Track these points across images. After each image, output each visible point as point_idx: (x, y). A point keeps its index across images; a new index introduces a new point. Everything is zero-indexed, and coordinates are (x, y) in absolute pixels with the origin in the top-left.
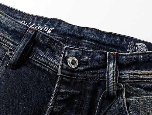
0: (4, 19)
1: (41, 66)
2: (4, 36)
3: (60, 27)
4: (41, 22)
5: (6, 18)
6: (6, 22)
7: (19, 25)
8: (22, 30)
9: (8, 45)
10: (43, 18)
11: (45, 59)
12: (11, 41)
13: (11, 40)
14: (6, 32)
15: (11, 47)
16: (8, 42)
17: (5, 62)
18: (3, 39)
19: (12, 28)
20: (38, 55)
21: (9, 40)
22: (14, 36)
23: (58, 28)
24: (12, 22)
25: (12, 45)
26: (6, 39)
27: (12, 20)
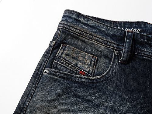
0: (103, 27)
1: (149, 59)
2: (107, 40)
3: (146, 27)
4: (128, 25)
5: (105, 26)
6: (105, 29)
7: (117, 30)
8: (121, 34)
9: (113, 47)
10: (128, 22)
11: (149, 52)
12: (114, 44)
13: (114, 42)
14: (108, 37)
15: (116, 48)
16: (112, 45)
17: (116, 60)
18: (107, 43)
19: (112, 33)
20: (142, 51)
21: (113, 43)
22: (116, 39)
23: (145, 28)
24: (111, 28)
25: (116, 46)
26: (109, 42)
27: (110, 27)
